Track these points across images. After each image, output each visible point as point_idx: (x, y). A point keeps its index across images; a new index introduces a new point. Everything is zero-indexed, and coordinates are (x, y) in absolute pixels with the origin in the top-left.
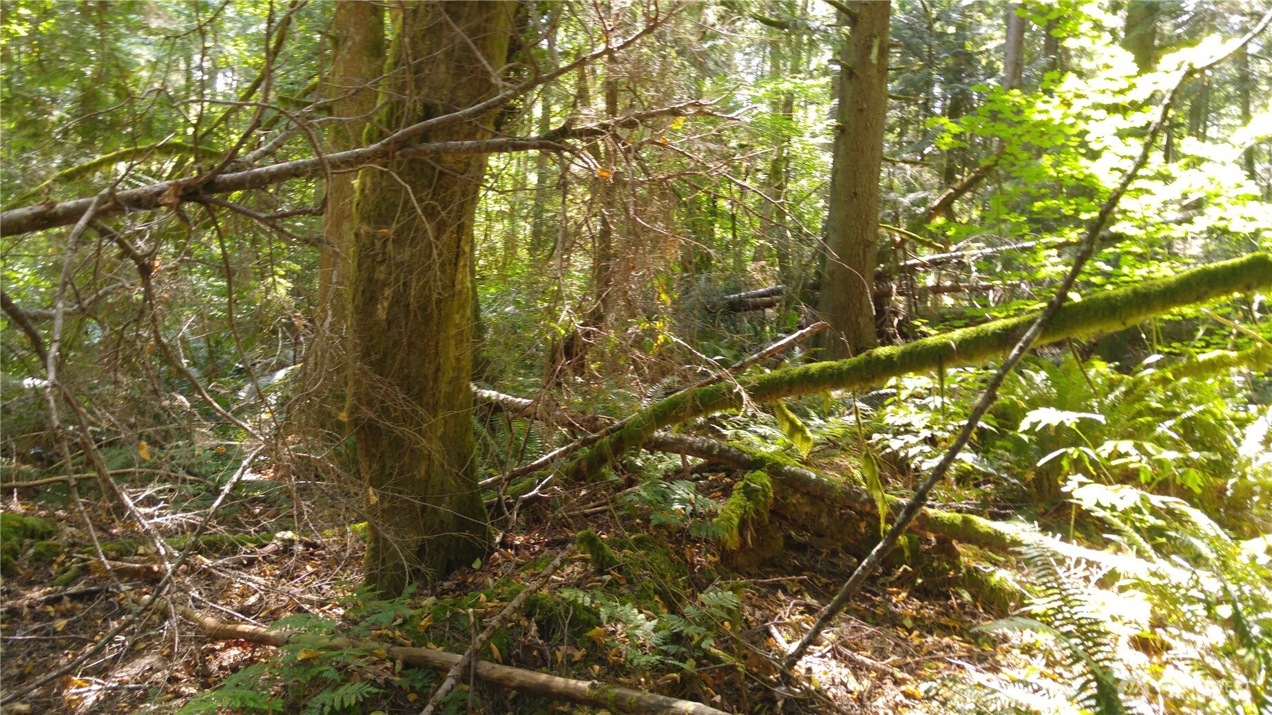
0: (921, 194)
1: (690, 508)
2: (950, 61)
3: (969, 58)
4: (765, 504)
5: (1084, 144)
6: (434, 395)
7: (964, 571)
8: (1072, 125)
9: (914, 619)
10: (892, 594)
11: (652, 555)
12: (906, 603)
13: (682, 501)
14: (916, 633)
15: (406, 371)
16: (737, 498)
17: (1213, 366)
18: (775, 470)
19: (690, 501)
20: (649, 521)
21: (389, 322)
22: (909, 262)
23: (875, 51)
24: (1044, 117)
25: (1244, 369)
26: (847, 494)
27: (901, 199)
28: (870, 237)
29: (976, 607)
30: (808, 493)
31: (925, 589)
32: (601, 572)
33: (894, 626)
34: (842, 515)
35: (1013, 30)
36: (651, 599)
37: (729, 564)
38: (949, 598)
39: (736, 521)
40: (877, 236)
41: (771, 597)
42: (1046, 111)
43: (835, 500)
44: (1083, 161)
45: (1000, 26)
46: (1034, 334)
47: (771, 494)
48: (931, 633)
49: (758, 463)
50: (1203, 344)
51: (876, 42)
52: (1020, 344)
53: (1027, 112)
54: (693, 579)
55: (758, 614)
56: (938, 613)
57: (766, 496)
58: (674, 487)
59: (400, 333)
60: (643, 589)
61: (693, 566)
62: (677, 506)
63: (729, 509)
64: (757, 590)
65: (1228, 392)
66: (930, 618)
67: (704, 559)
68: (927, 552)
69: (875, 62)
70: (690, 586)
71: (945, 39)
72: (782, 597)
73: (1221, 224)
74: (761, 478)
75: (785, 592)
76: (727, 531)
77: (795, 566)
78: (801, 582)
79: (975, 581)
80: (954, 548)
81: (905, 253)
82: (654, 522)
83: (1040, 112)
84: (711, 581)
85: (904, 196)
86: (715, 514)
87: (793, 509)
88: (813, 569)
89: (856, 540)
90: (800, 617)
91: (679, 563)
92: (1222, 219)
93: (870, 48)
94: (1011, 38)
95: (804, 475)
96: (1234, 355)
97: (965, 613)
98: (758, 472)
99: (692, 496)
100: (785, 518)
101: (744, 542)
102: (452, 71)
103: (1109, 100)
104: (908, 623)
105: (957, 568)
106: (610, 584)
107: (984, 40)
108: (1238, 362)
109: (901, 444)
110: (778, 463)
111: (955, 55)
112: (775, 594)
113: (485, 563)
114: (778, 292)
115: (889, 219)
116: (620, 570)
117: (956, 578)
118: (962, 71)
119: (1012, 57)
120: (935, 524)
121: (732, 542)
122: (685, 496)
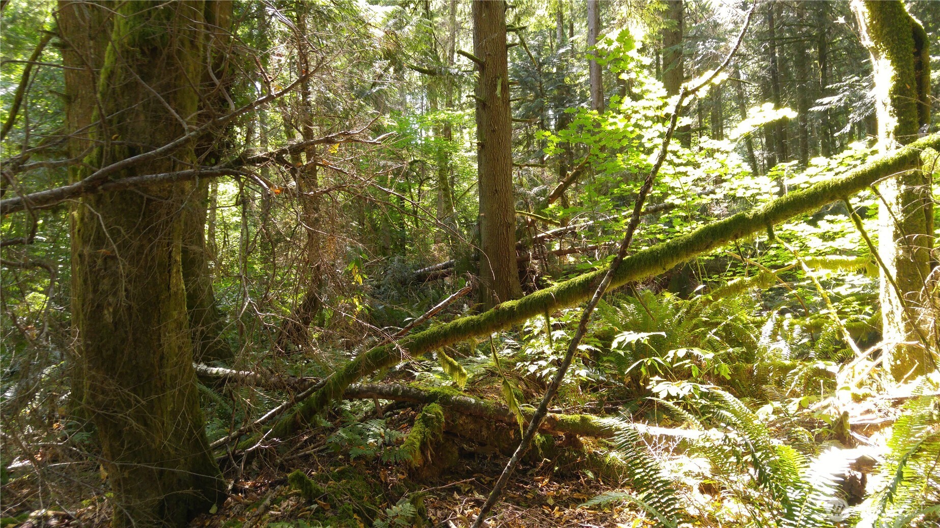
0: (542, 187)
1: (381, 440)
2: (556, 92)
3: (569, 89)
4: (439, 428)
5: (641, 145)
6: (161, 379)
7: (587, 456)
8: (632, 132)
9: (555, 498)
10: (538, 481)
11: (353, 482)
12: (548, 487)
13: (375, 436)
14: (557, 508)
15: (134, 362)
16: (418, 427)
17: (738, 288)
18: (444, 399)
19: (380, 435)
20: (349, 456)
21: (115, 324)
22: (539, 236)
23: (499, 88)
24: (614, 127)
25: (756, 288)
26: (498, 411)
27: (528, 192)
28: (510, 220)
29: (598, 481)
30: (471, 414)
31: (561, 474)
32: (310, 502)
33: (541, 506)
34: (497, 427)
35: (594, 69)
36: (351, 518)
37: (415, 477)
38: (579, 478)
39: (418, 444)
40: (515, 219)
41: (449, 499)
42: (615, 123)
43: (490, 417)
44: (642, 156)
45: (585, 67)
46: (607, 282)
47: (443, 420)
48: (567, 507)
49: (432, 398)
50: (732, 273)
51: (499, 82)
52: (598, 290)
53: (603, 124)
54: (387, 495)
55: (439, 513)
56: (572, 491)
57: (439, 421)
58: (368, 426)
59: (126, 332)
60: (344, 511)
61: (387, 484)
62: (371, 440)
63: (412, 435)
64: (439, 495)
65: (749, 305)
66: (566, 495)
67: (395, 478)
68: (560, 446)
69: (499, 96)
70: (385, 501)
71: (550, 76)
72: (458, 497)
73: (732, 193)
74: (435, 408)
75: (459, 493)
76: (411, 453)
77: (468, 470)
78: (471, 483)
79: (595, 463)
80: (578, 440)
81: (535, 229)
82: (353, 456)
83: (611, 124)
84: (401, 494)
85: (530, 189)
86: (402, 442)
87: (461, 428)
88: (481, 471)
89: (510, 445)
90: (471, 510)
91: (375, 484)
92: (731, 189)
93: (495, 86)
94: (593, 74)
95: (466, 401)
96: (748, 279)
97: (591, 488)
98: (433, 404)
99: (382, 430)
100: (456, 435)
101: (426, 460)
102: (149, 119)
103: (651, 113)
104: (551, 502)
105: (582, 454)
106: (317, 511)
107: (577, 77)
108: (751, 284)
109: (536, 367)
110: (447, 395)
111: (558, 88)
112: (452, 496)
113: (219, 508)
114: (450, 265)
115: (521, 206)
116: (325, 499)
117: (582, 462)
118: (564, 99)
119: (595, 87)
120: (562, 425)
121: (416, 461)
122: (377, 431)
